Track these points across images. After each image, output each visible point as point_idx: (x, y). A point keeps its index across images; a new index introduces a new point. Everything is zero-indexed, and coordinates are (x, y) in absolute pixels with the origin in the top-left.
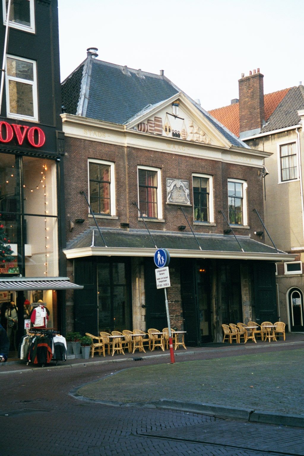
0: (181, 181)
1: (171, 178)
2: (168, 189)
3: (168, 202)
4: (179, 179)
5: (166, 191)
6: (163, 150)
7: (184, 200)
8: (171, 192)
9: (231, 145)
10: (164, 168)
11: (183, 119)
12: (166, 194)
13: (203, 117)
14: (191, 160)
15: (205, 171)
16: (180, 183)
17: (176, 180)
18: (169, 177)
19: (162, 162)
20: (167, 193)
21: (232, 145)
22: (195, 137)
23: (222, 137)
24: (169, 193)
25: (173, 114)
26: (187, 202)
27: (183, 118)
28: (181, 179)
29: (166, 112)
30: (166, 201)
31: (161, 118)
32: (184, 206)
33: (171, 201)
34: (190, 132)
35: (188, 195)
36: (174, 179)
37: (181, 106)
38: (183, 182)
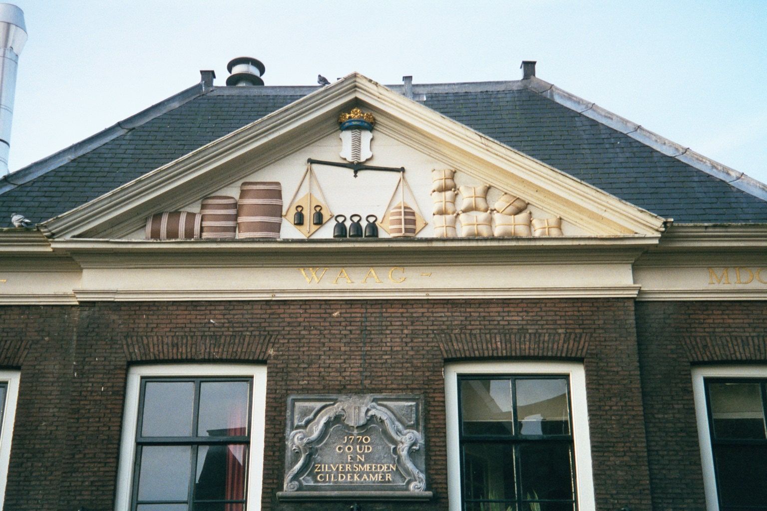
0: (375, 400)
1: (318, 391)
2: (295, 439)
3: (288, 488)
4: (361, 391)
5: (283, 448)
6: (273, 292)
7: (389, 477)
8: (312, 450)
9: (658, 223)
10: (276, 357)
11: (402, 170)
12: (282, 458)
13: (483, 141)
14: (442, 313)
15: (528, 347)
16: (364, 410)
17: (343, 397)
18: (306, 390)
19: (269, 338)
20: (289, 454)
21: (663, 220)
22: (463, 223)
23: (603, 197)
24: (297, 455)
25: (345, 159)
26: (409, 483)
27: (400, 167)
28: (372, 391)
29: (307, 159)
30: (281, 488)
31: (278, 184)
32: (384, 502)
33: (305, 484)
34: (435, 210)
35: (412, 453)
36: (334, 396)
37: (386, 126)
38: (385, 403)
